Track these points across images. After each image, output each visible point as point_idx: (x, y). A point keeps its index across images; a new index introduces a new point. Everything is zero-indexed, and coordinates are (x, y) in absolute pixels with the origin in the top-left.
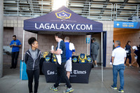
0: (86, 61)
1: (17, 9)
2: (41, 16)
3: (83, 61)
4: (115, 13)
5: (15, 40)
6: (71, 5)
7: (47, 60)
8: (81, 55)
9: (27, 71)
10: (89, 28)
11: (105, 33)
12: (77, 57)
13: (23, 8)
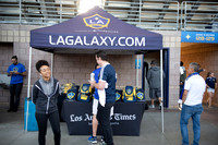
0: (136, 98)
1: (19, 11)
2: (59, 24)
3: (131, 99)
4: (184, 17)
5: (15, 64)
6: (110, 5)
7: (71, 96)
8: (127, 88)
9: (37, 116)
10: (141, 43)
11: (166, 51)
12: (121, 92)
13: (29, 10)
